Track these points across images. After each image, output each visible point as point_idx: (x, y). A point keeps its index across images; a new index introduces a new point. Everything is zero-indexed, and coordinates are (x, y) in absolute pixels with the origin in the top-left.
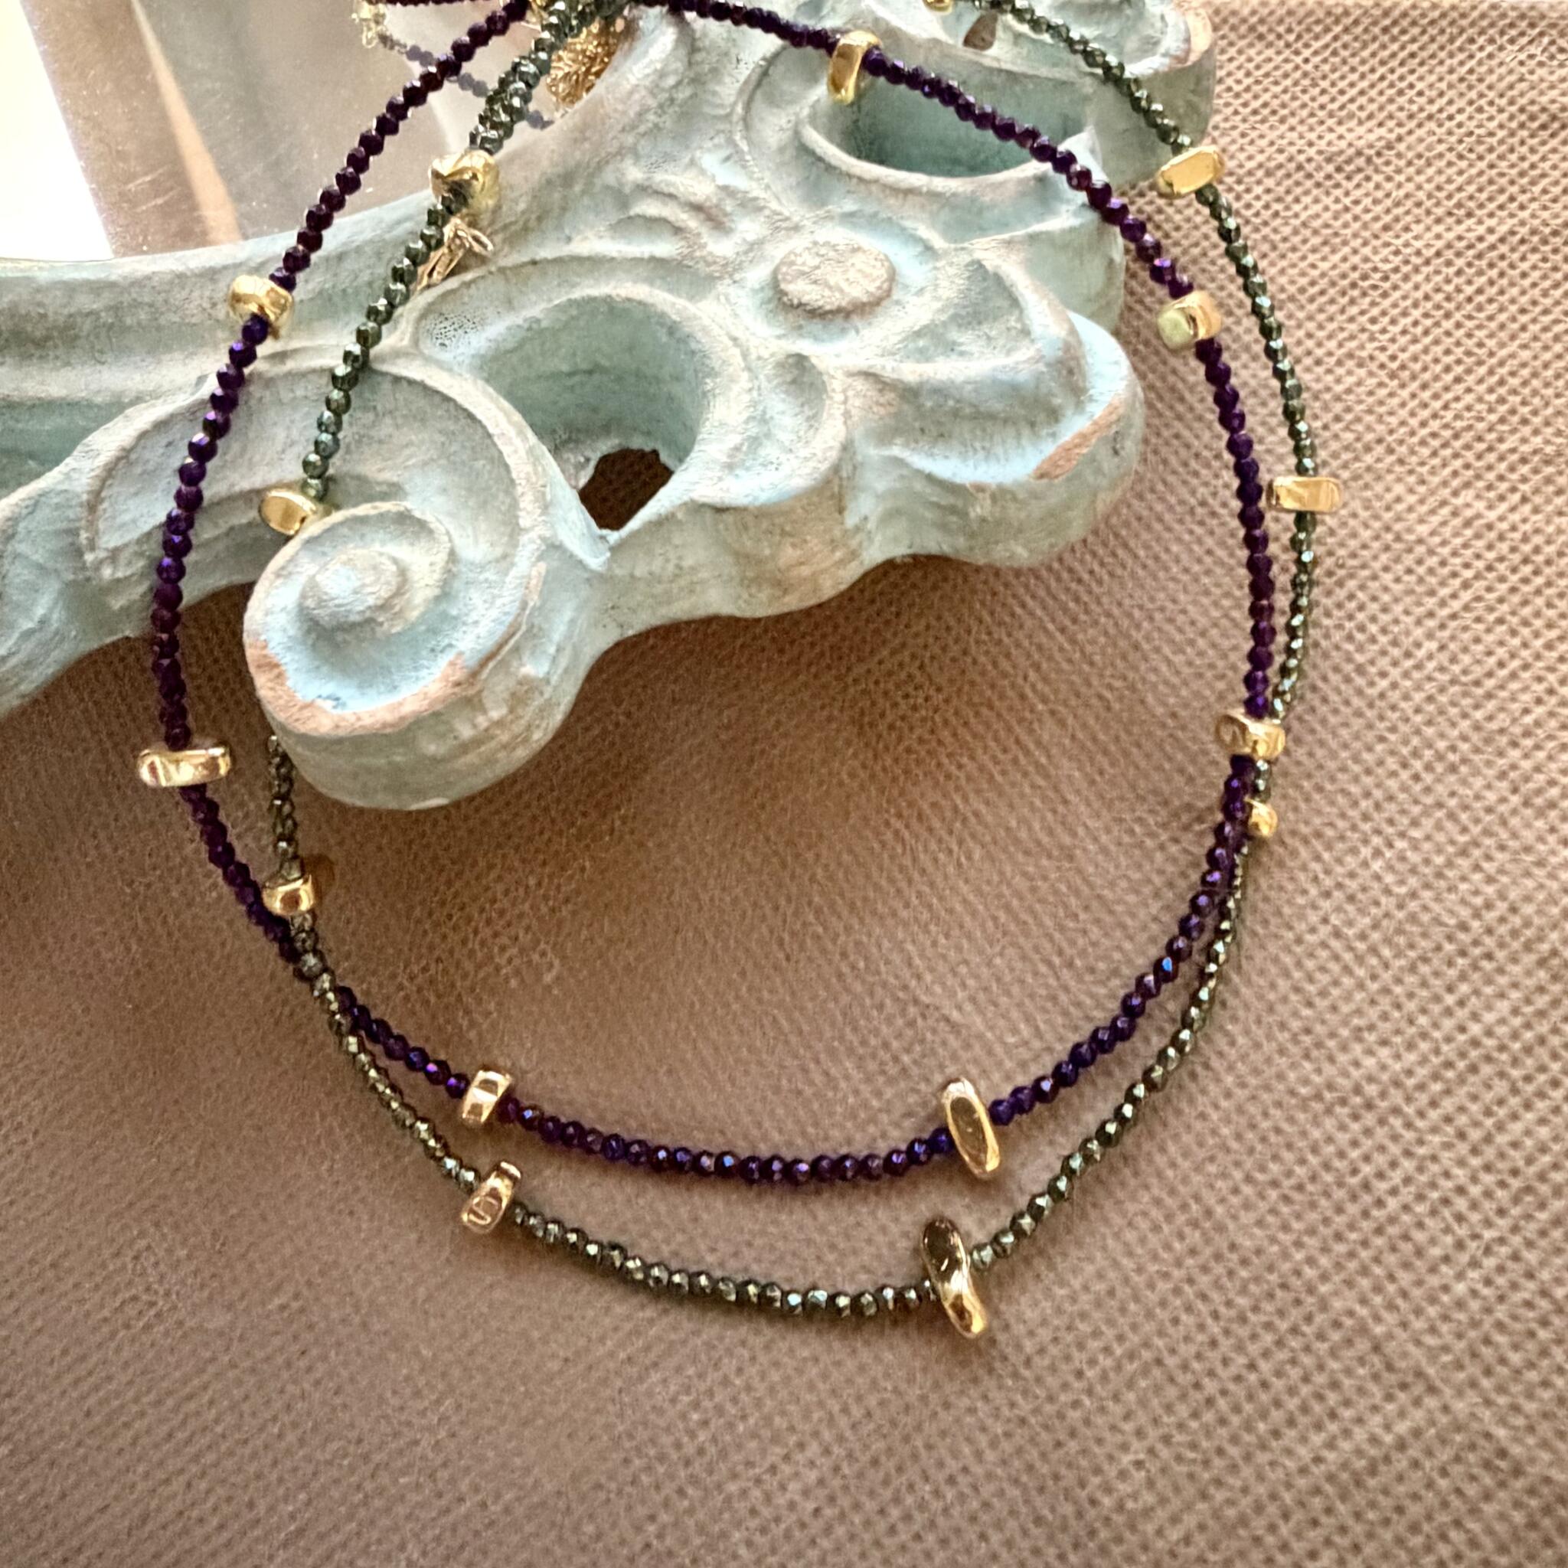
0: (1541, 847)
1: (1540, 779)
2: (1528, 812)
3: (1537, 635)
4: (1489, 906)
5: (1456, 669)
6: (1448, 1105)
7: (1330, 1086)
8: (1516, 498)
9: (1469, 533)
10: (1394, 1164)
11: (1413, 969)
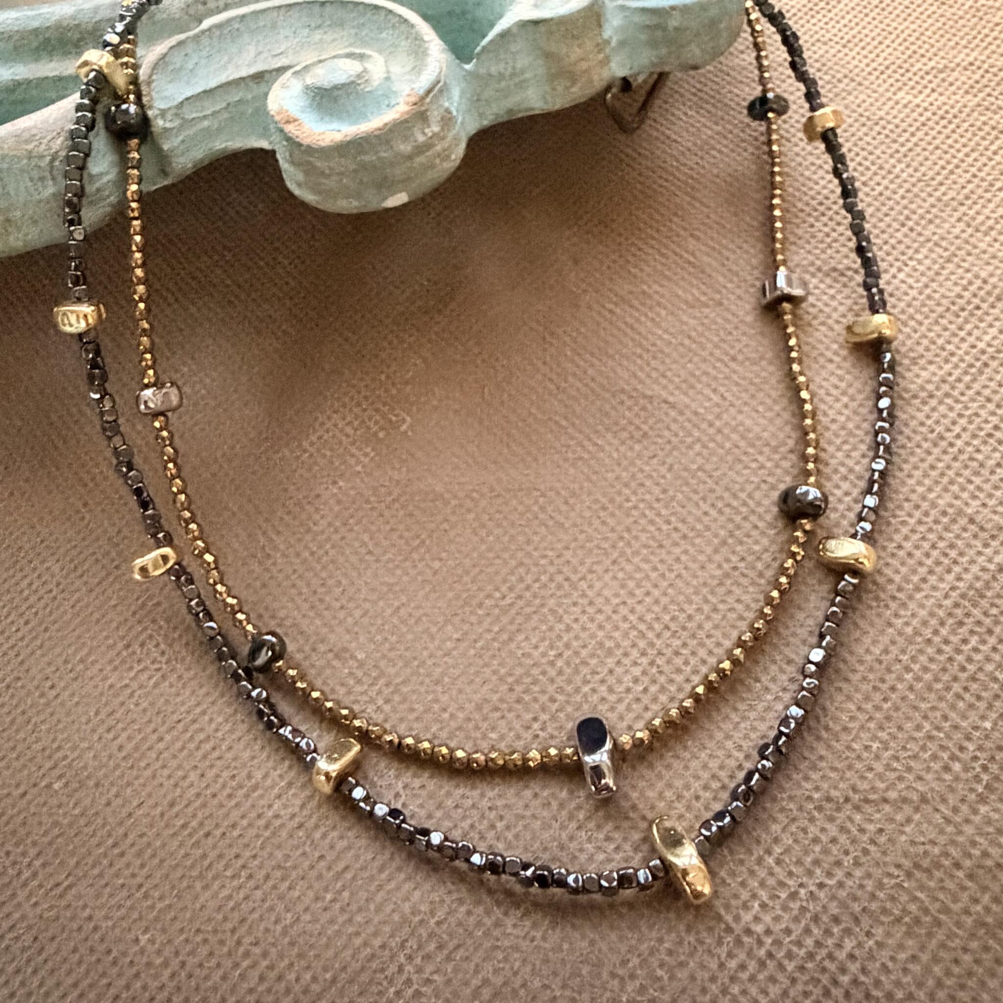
0: (990, 249)
3: (958, 151)
4: (970, 283)
11: (937, 322)
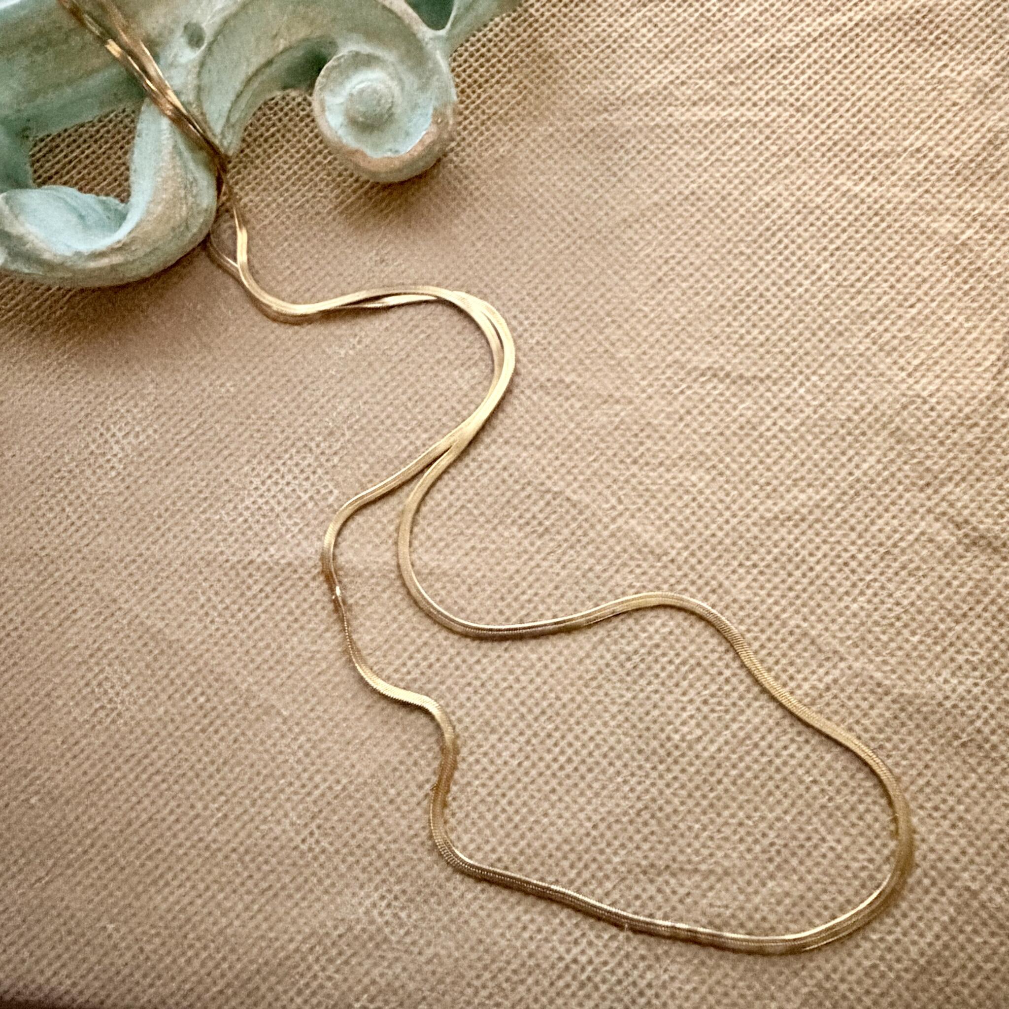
1: (888, 336)
2: (882, 354)
5: (840, 278)
6: (845, 514)
7: (782, 512)
8: (869, 179)
9: (844, 200)
10: (818, 548)
